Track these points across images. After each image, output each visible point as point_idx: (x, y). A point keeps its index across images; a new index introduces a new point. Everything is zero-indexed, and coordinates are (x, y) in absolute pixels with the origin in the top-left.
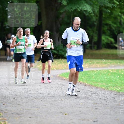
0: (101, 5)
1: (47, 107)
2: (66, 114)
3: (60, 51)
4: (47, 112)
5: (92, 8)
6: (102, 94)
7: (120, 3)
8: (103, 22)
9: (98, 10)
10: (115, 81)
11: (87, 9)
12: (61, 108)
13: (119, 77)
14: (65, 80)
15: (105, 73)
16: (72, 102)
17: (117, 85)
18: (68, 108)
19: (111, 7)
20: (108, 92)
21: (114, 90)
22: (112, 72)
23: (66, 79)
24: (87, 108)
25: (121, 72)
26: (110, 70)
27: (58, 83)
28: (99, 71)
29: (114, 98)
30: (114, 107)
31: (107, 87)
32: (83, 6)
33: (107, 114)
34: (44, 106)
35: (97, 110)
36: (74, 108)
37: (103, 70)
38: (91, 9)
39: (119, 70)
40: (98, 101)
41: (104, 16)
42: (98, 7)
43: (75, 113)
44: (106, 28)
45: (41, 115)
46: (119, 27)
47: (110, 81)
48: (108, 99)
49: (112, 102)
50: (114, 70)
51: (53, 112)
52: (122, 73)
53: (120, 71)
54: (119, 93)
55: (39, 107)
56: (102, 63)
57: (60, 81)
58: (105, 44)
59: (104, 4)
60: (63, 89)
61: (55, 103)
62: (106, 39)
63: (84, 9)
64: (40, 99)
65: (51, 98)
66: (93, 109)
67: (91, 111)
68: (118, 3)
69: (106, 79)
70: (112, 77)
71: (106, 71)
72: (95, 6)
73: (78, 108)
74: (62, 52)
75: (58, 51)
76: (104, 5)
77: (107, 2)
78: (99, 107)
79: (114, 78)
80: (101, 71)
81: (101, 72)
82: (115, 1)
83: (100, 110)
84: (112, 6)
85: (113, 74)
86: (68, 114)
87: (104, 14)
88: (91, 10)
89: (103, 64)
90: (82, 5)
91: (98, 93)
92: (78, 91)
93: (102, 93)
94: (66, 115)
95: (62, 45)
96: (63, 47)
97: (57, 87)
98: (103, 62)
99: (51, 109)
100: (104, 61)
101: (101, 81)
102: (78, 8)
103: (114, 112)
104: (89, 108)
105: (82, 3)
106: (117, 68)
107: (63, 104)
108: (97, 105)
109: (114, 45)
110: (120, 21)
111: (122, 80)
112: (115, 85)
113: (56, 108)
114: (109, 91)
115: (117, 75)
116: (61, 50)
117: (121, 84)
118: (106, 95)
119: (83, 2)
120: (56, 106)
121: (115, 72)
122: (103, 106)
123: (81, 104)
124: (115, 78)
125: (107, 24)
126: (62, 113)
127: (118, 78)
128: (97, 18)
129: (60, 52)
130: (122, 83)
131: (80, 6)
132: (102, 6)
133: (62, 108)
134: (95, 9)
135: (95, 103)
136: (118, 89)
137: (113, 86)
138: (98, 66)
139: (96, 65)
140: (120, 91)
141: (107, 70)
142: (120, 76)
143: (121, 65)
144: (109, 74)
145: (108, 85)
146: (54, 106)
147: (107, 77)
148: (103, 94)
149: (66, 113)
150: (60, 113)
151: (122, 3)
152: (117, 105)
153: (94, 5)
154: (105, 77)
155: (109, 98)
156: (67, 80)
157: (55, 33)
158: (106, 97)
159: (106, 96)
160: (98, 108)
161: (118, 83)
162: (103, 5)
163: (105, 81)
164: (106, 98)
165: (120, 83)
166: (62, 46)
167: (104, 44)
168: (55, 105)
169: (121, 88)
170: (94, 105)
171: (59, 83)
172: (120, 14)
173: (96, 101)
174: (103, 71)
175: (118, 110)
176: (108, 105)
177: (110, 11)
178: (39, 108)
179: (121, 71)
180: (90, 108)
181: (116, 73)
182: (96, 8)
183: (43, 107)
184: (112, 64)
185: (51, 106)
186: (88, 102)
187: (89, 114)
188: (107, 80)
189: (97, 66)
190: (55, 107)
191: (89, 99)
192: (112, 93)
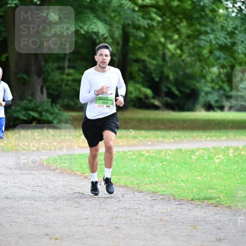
0: (126, 22)
1: (18, 224)
2: (56, 239)
3: (44, 113)
4: (18, 234)
5: (108, 28)
6: (129, 198)
7: (165, 18)
8: (131, 56)
9: (120, 32)
10: (155, 172)
11: (98, 30)
12: (46, 226)
13: (161, 164)
14: (54, 170)
15: (134, 157)
16: (69, 215)
17: (157, 181)
18: (61, 227)
19: (147, 26)
20: (140, 195)
21: (153, 190)
22: (148, 156)
23: (57, 169)
24: (98, 226)
25: (166, 155)
26: (143, 151)
27: (41, 176)
28: (121, 152)
29: (152, 206)
30: (152, 224)
31: (138, 184)
32: (91, 25)
33: (138, 239)
34: (13, 222)
35: (118, 230)
36: (72, 226)
37: (129, 151)
38: (107, 30)
39: (161, 151)
40: (121, 212)
41: (131, 44)
42: (121, 27)
43: (75, 237)
44: (135, 68)
45: (8, 240)
46: (162, 66)
47: (144, 173)
48: (141, 209)
49: (148, 215)
50: (151, 151)
51: (32, 234)
52: (168, 158)
53: (163, 153)
54: (161, 197)
55: (3, 225)
56: (127, 137)
57: (44, 174)
58: (135, 99)
59: (133, 20)
60: (50, 189)
61: (35, 216)
62: (136, 89)
63: (93, 29)
64: (5, 208)
65: (27, 206)
66: (110, 228)
67: (107, 232)
68: (159, 19)
69: (136, 170)
70: (148, 166)
71: (137, 153)
72: (115, 25)
73: (81, 227)
74: (48, 115)
75: (40, 113)
76: (133, 22)
77: (139, 16)
78: (122, 224)
79: (151, 166)
80: (126, 153)
81: (125, 155)
82: (154, 15)
83: (123, 230)
84: (148, 24)
85: (150, 159)
86: (62, 238)
87: (132, 39)
88: (107, 32)
89: (130, 139)
90: (89, 23)
91: (120, 196)
92: (80, 192)
93: (129, 196)
94: (57, 241)
95: (48, 102)
96: (52, 105)
97: (39, 185)
98: (131, 134)
99: (26, 229)
100: (133, 133)
101: (125, 172)
102: (81, 28)
103: (152, 234)
104: (102, 226)
105: (89, 17)
106: (159, 148)
107: (51, 218)
108: (119, 220)
109: (152, 101)
110: (164, 54)
111: (167, 170)
112: (154, 180)
113: (37, 227)
114: (142, 194)
115: (157, 161)
116: (47, 111)
117: (166, 179)
118: (135, 200)
119: (91, 16)
120: (37, 223)
121: (154, 154)
122: (130, 222)
123: (86, 219)
124: (154, 167)
125: (138, 61)
126: (48, 236)
127: (160, 166)
128: (119, 48)
129: (45, 116)
130: (167, 177)
131: (84, 25)
132: (129, 25)
133: (49, 227)
134: (115, 29)
135: (115, 217)
136: (159, 189)
137: (151, 183)
138: (121, 143)
139: (116, 142)
140: (163, 193)
141: (138, 151)
142: (164, 163)
143: (166, 140)
144: (142, 159)
145: (140, 182)
146: (33, 223)
147: (137, 165)
148: (130, 200)
149: (57, 236)
150: (45, 236)
151: (168, 18)
152: (158, 219)
153: (112, 22)
154: (135, 166)
155: (141, 206)
156: (59, 171)
157: (35, 78)
158: (136, 205)
159: (136, 202)
160: (121, 226)
161: (159, 176)
162: (130, 23)
163: (134, 173)
164: (137, 207)
165: (164, 177)
166: (50, 103)
167: (132, 100)
168: (35, 221)
169: (166, 187)
170: (113, 221)
171: (44, 177)
172: (163, 40)
173: (117, 212)
174: (130, 153)
175: (160, 230)
176: (140, 220)
177: (145, 34)
178: (3, 227)
179: (166, 153)
180: (104, 227)
181: (156, 156)
182: (117, 27)
183: (11, 224)
184: (147, 139)
185: (26, 223)
186: (100, 214)
187: (102, 239)
188: (138, 171)
189: (119, 143)
190: (34, 225)
191: (102, 209)
192: (148, 197)
